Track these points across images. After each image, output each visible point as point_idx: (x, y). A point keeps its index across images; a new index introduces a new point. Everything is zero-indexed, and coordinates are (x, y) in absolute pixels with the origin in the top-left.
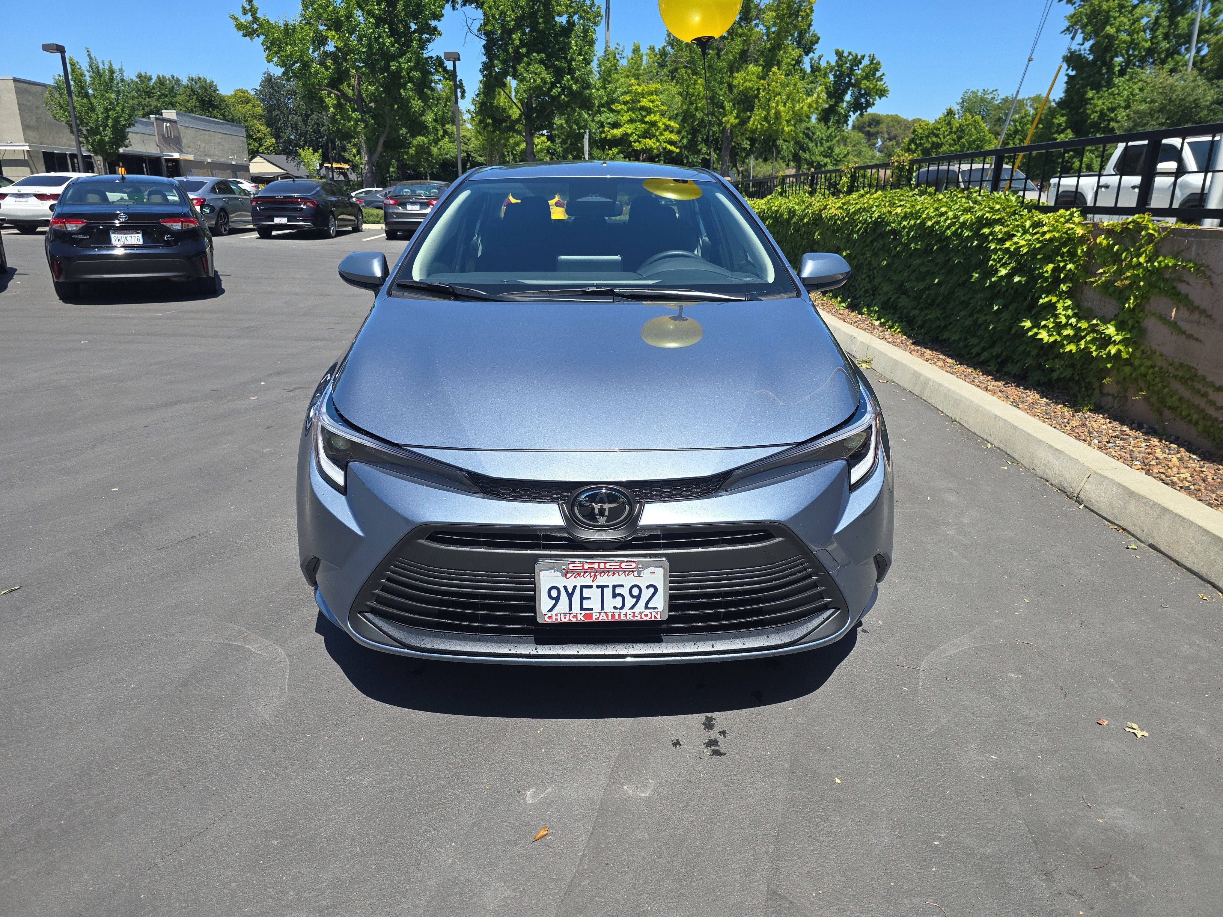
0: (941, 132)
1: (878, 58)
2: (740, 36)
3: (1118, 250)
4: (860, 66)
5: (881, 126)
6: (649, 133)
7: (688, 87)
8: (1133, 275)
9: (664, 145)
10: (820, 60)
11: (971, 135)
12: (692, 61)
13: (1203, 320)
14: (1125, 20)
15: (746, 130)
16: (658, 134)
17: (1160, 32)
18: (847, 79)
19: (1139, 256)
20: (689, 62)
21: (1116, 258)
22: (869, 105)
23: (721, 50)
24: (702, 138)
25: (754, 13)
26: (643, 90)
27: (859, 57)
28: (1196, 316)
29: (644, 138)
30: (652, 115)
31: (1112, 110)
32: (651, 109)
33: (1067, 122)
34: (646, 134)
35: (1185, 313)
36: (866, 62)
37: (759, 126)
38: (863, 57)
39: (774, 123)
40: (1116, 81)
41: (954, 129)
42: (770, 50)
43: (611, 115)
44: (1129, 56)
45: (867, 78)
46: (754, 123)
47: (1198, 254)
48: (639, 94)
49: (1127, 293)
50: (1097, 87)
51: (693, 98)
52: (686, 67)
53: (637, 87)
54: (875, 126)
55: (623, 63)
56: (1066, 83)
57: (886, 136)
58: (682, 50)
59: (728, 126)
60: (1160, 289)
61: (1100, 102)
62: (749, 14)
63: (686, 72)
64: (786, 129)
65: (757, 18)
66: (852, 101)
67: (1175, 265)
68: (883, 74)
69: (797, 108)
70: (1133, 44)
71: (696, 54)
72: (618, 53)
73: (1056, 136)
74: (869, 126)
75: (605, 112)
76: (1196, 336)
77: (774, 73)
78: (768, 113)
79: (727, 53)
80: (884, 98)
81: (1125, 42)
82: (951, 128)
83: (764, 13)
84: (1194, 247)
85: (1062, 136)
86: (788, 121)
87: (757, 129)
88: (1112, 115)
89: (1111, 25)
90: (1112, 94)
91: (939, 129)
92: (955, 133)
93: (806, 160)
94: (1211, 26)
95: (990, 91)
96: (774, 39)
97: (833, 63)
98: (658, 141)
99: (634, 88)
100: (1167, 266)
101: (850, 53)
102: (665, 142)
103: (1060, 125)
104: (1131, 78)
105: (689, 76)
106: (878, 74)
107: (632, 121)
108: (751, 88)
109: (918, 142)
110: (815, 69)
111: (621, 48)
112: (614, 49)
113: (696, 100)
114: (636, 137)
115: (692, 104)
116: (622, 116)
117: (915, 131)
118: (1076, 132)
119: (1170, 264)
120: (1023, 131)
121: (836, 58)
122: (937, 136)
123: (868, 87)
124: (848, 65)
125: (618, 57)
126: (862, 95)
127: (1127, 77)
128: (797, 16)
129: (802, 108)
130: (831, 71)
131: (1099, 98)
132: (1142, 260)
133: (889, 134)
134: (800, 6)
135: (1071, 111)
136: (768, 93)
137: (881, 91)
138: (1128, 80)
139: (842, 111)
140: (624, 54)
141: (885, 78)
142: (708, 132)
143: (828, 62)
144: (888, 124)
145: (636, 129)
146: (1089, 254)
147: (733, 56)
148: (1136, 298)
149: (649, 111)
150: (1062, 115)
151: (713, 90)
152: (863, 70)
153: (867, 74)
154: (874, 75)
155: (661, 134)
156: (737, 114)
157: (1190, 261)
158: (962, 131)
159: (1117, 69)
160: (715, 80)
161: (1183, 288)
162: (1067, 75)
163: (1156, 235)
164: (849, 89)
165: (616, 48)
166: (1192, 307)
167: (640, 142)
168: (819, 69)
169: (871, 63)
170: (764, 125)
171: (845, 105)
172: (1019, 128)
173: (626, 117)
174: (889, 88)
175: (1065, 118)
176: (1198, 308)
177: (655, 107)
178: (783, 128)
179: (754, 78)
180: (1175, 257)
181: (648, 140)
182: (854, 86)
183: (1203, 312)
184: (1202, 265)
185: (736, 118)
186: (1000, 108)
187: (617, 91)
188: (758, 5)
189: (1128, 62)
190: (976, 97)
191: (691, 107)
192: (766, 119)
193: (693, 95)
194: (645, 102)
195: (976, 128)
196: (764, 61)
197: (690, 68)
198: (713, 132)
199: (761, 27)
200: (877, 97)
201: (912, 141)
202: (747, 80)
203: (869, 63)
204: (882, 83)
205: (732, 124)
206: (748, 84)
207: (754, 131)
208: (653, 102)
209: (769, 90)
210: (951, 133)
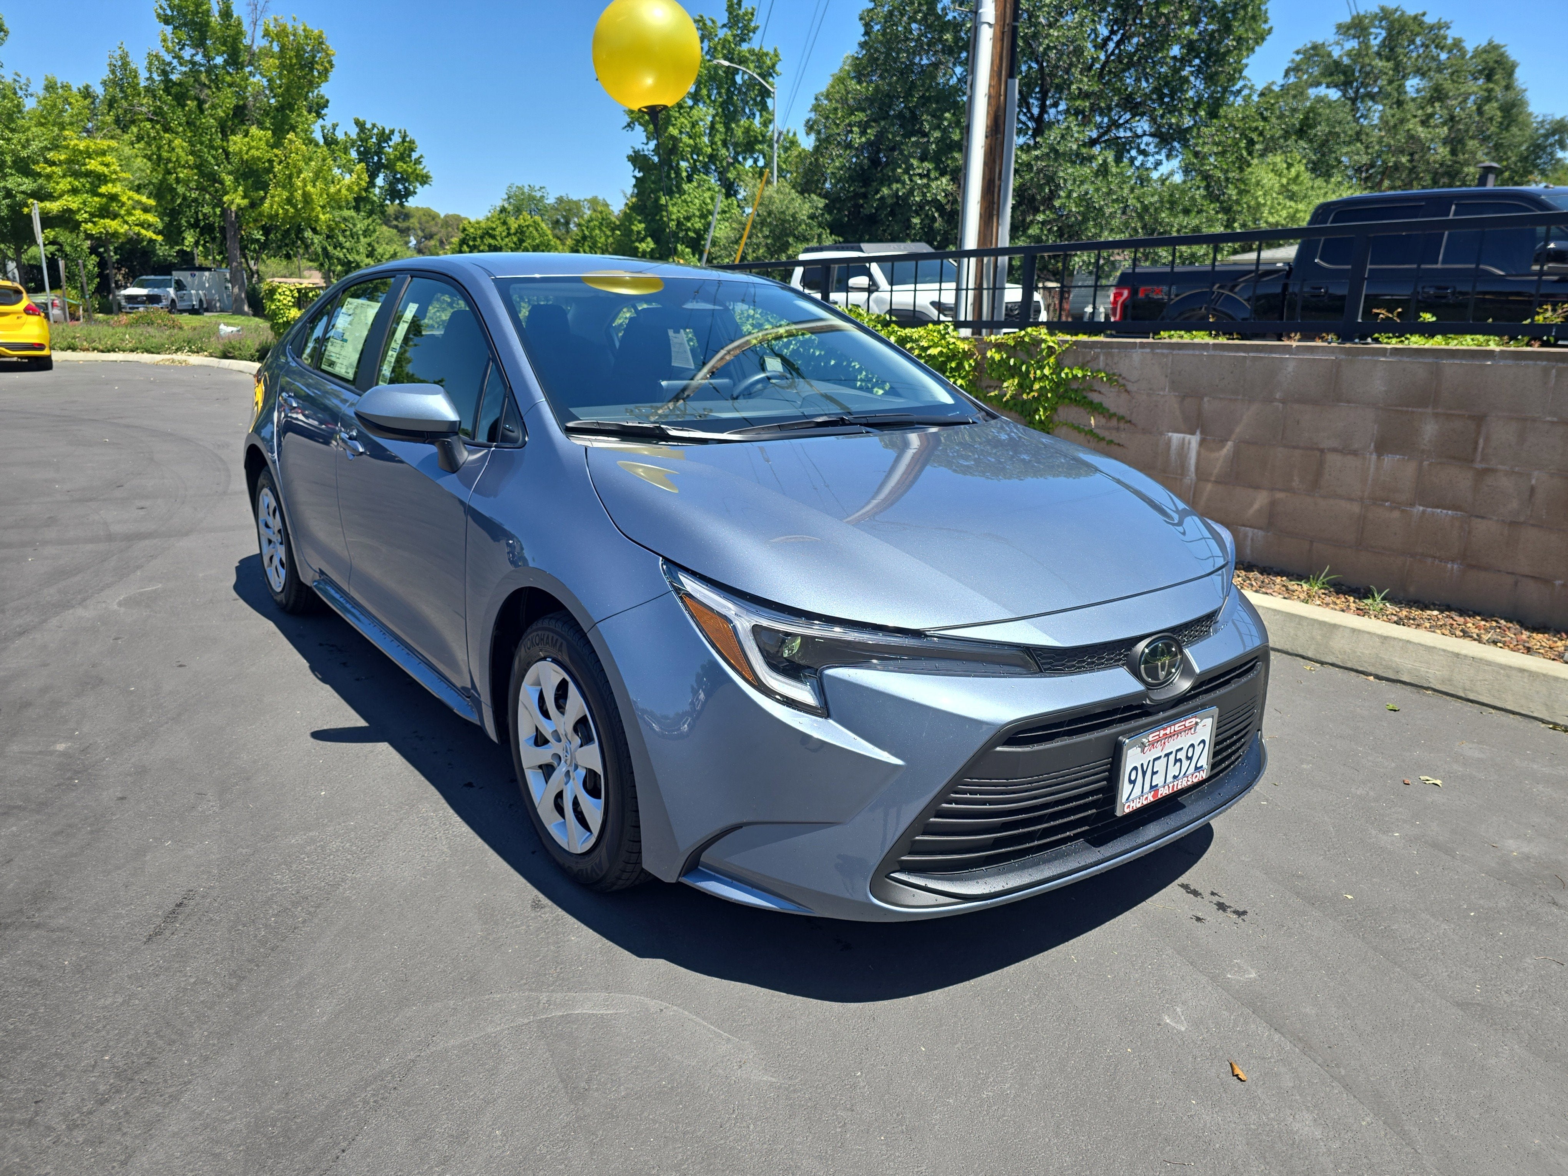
0: (497, 233)
1: (411, 136)
2: (230, 85)
3: (1015, 364)
4: (391, 143)
5: (412, 220)
6: (108, 211)
7: (159, 148)
8: (1041, 388)
9: (137, 229)
10: (334, 130)
11: (534, 239)
12: (159, 111)
13: (1122, 425)
14: (686, 122)
15: (261, 214)
16: (123, 212)
17: (718, 138)
18: (376, 158)
19: (1042, 368)
20: (155, 113)
21: (1014, 372)
22: (408, 193)
23: (205, 102)
24: (188, 222)
25: (245, 57)
26: (88, 147)
27: (387, 132)
28: (1114, 422)
29: (102, 217)
30: (110, 185)
31: (688, 219)
32: (105, 176)
33: (646, 229)
34: (104, 212)
35: (1103, 421)
36: (396, 139)
37: (281, 211)
38: (392, 132)
39: (303, 208)
40: (685, 187)
41: (513, 231)
42: (277, 110)
43: (27, 181)
44: (695, 161)
45: (401, 158)
46: (272, 206)
47: (1107, 364)
48: (81, 152)
49: (1034, 406)
50: (670, 193)
51: (170, 165)
52: (151, 120)
53: (76, 141)
54: (404, 220)
55: (30, 104)
56: (635, 186)
57: (420, 233)
58: (139, 95)
59: (234, 208)
60: (1071, 399)
61: (675, 210)
62: (238, 57)
63: (153, 127)
64: (321, 216)
65: (251, 64)
66: (387, 187)
67: (1084, 376)
68: (421, 157)
69: (332, 190)
70: (696, 150)
71: (165, 103)
72: (21, 89)
73: (637, 244)
74: (396, 219)
75: (12, 175)
76: (1116, 441)
77: (290, 141)
78: (292, 194)
79: (214, 107)
80: (426, 186)
81: (689, 146)
82: (508, 229)
83: (259, 59)
84: (1102, 358)
85: (644, 245)
86: (323, 207)
87: (277, 215)
88: (689, 224)
89: (673, 125)
90: (685, 201)
91: (494, 229)
92: (515, 234)
93: (338, 259)
94: (764, 136)
95: (537, 188)
96: (282, 95)
97: (354, 136)
98: (126, 222)
99: (72, 143)
100: (1075, 377)
101: (374, 126)
102: (137, 225)
103: (639, 232)
104: (699, 186)
105: (158, 133)
106: (415, 156)
107: (74, 191)
108: (259, 159)
109: (471, 243)
110: (330, 142)
111: (23, 81)
112: (11, 81)
113: (174, 168)
114: (86, 216)
115: (169, 173)
116: (58, 183)
117: (464, 230)
118: (656, 241)
119: (1080, 375)
120: (591, 237)
121: (357, 130)
122: (493, 237)
123: (405, 171)
124: (374, 140)
125: (20, 93)
126: (398, 181)
127: (695, 184)
128: (312, 69)
129: (339, 190)
130: (353, 146)
131: (673, 205)
132: (1047, 371)
133: (423, 231)
134: (314, 57)
135: (646, 218)
136: (287, 167)
137: (422, 176)
138: (697, 188)
139: (375, 198)
140: (30, 91)
141: (424, 162)
142: (196, 213)
143: (346, 134)
144: (420, 219)
145: (84, 203)
146: (978, 367)
147: (224, 112)
148: (1045, 409)
149: (102, 179)
150: (640, 222)
151: (200, 157)
152: (395, 149)
153: (401, 154)
154: (410, 156)
155: (129, 214)
156: (244, 192)
157: (1099, 371)
158: (522, 233)
159: (684, 174)
160: (202, 143)
161: (1095, 397)
162: (635, 177)
163: (1056, 347)
164: (379, 171)
165: (15, 80)
166: (1109, 415)
167: (94, 223)
168: (336, 142)
169: (404, 141)
170: (287, 210)
171: (377, 191)
172: (587, 233)
173: (64, 184)
174: (431, 174)
175: (643, 225)
176: (1114, 415)
177: (112, 173)
178: (317, 216)
179: (263, 144)
180: (1082, 368)
181: (107, 221)
182: (386, 167)
183: (1121, 418)
184: (1114, 374)
185: (244, 197)
186: (557, 209)
187: (29, 145)
188: (251, 47)
189: (694, 169)
190: (523, 193)
191: (168, 177)
192: (289, 201)
193: (169, 160)
194: (93, 165)
195: (537, 230)
196: (272, 124)
197: (158, 122)
198: (205, 215)
199: (258, 77)
200: (418, 185)
201: (463, 242)
202: (253, 147)
203: (400, 140)
204: (421, 167)
205: (239, 205)
206: (254, 152)
207: (273, 217)
208: (107, 165)
209: (288, 163)
210: (509, 234)
